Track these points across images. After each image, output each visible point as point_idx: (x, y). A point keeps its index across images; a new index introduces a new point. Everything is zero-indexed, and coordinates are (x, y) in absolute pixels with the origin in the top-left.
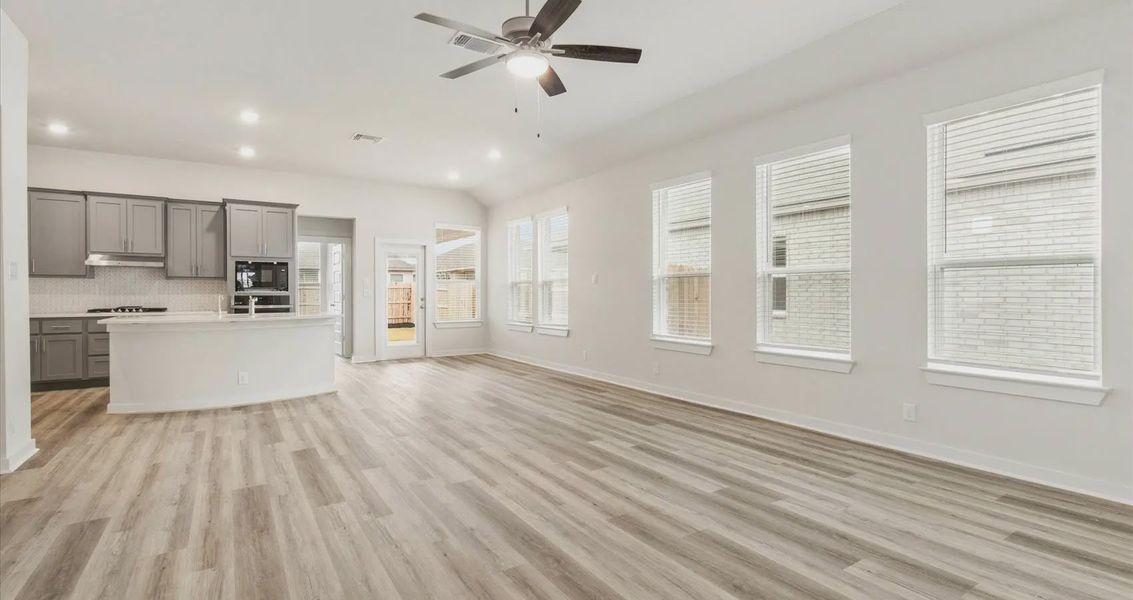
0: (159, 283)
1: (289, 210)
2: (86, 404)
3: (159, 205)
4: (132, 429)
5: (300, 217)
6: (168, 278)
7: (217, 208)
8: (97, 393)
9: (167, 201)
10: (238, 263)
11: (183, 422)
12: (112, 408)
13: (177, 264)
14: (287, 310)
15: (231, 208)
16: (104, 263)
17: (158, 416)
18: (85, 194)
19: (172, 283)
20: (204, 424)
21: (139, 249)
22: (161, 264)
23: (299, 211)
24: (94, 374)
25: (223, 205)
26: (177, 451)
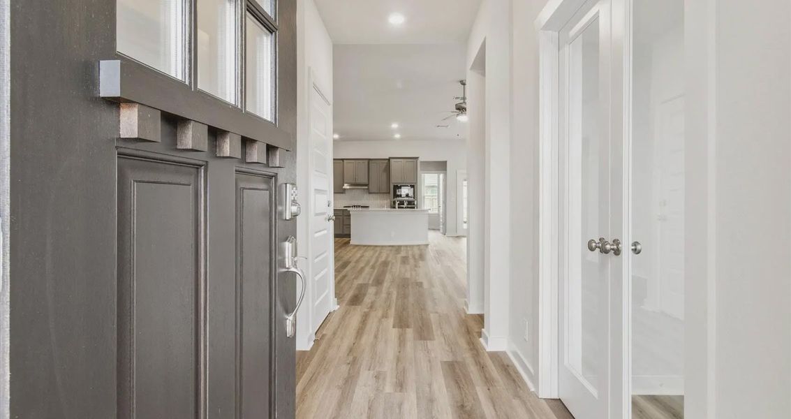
0: (366, 196)
1: (415, 160)
2: (345, 241)
3: (366, 162)
4: (357, 248)
5: (421, 162)
6: (370, 193)
7: (387, 161)
8: (347, 239)
9: (369, 160)
10: (394, 186)
11: (372, 248)
12: (352, 242)
13: (373, 187)
14: (414, 208)
15: (392, 161)
16: (348, 187)
17: (365, 246)
18: (343, 160)
19: (371, 195)
20: (378, 249)
21: (359, 181)
22: (366, 187)
23: (420, 160)
24: (346, 232)
25: (389, 160)
26: (368, 254)
